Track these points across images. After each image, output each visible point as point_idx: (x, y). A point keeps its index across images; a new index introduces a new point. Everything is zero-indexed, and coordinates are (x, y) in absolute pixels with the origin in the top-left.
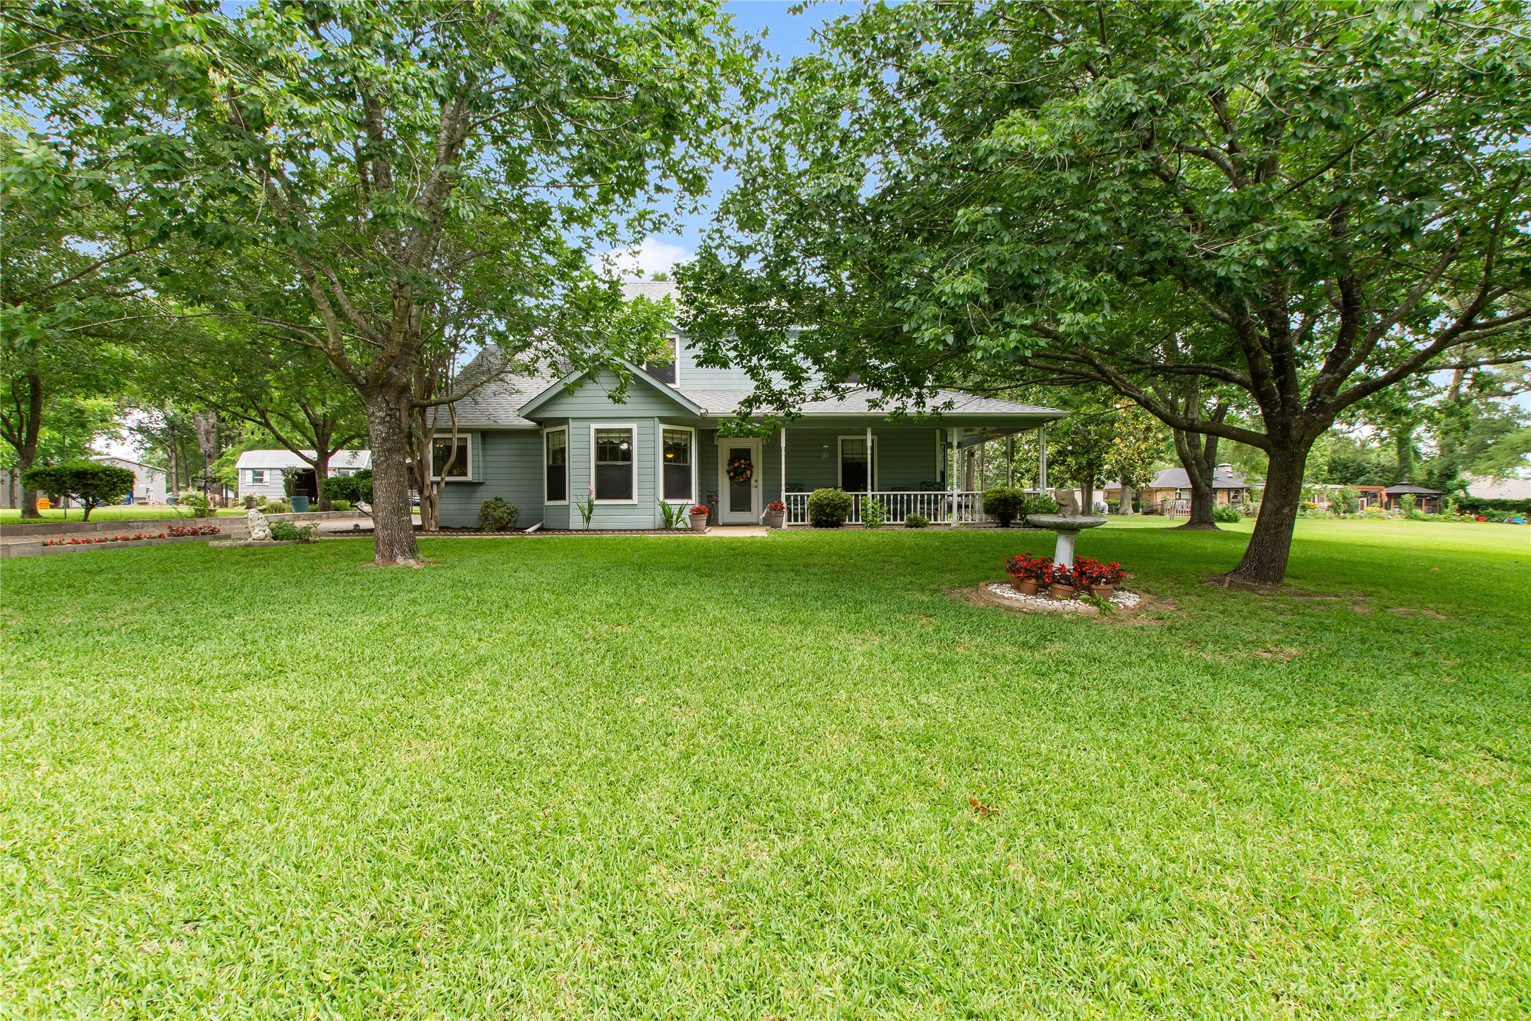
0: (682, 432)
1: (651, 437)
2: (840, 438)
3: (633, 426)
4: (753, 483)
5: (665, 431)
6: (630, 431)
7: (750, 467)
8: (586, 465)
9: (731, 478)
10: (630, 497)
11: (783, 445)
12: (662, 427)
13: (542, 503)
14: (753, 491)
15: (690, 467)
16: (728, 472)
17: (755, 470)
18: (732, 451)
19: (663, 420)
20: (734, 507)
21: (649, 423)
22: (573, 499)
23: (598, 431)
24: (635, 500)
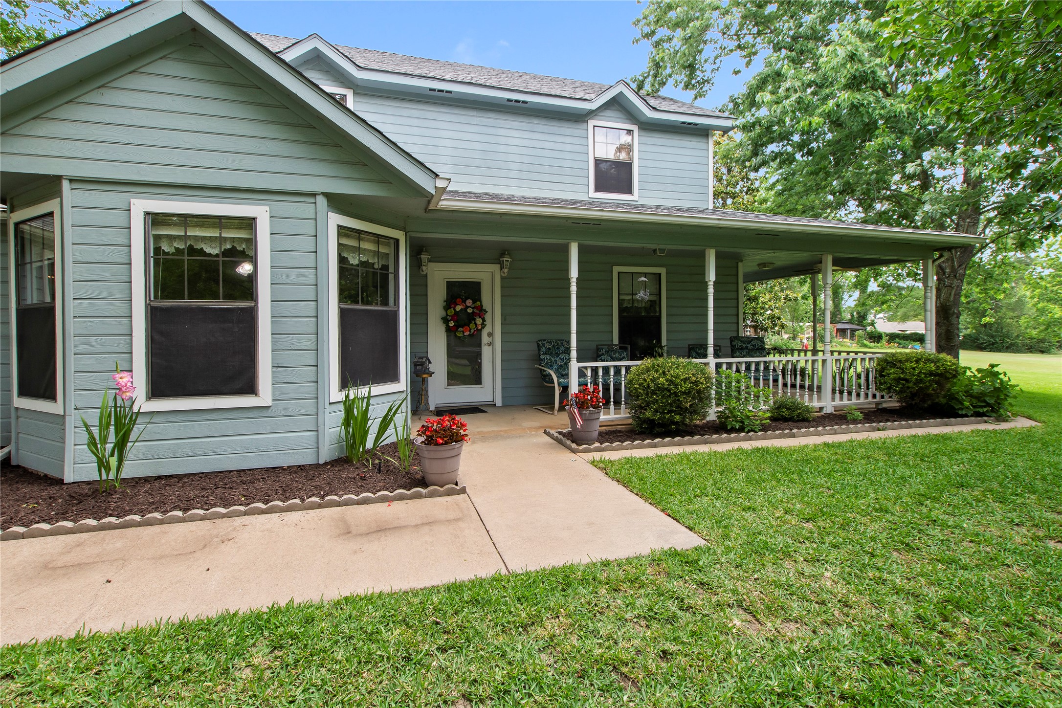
0: (378, 238)
1: (308, 243)
2: (616, 269)
3: (260, 212)
4: (485, 339)
5: (343, 231)
6: (249, 223)
7: (481, 312)
8: (119, 308)
9: (449, 330)
10: (251, 389)
11: (574, 273)
12: (335, 220)
13: (8, 402)
14: (486, 351)
15: (395, 315)
16: (445, 320)
17: (488, 317)
18: (450, 285)
19: (337, 202)
20: (454, 378)
21: (304, 209)
22: (73, 399)
23: (155, 219)
24: (265, 395)
